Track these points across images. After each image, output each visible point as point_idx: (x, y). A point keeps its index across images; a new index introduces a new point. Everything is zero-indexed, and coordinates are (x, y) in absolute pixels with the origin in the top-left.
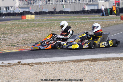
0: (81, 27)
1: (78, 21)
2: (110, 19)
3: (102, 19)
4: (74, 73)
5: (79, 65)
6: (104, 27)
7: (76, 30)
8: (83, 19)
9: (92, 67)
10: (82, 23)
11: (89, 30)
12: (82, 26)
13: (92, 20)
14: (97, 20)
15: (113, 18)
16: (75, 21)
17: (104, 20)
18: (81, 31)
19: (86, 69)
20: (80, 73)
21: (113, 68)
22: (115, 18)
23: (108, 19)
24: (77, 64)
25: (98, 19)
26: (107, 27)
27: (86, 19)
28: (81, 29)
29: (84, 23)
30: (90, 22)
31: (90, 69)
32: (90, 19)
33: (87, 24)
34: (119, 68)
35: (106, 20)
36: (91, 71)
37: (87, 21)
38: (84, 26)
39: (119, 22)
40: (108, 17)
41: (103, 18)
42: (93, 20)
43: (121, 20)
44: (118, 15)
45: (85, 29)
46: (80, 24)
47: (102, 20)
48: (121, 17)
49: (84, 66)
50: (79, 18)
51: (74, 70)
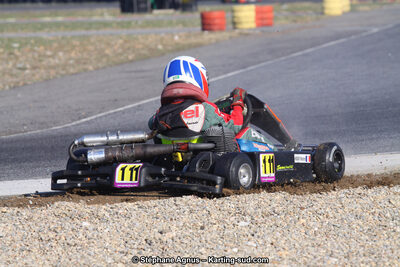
0: (35, 59)
1: (22, 34)
2: (158, 24)
3: (121, 25)
4: (10, 253)
5: (30, 218)
6: (131, 61)
7: (15, 71)
8: (44, 26)
9: (86, 224)
10: (39, 41)
11: (72, 70)
12: (42, 56)
13: (83, 32)
14: (101, 31)
15: (170, 23)
16: (12, 35)
17: (131, 31)
18: (37, 76)
19: (62, 234)
20: (35, 250)
21: (174, 228)
22: (177, 24)
23: (148, 24)
24: (25, 213)
25: (106, 25)
26: (143, 58)
27: (58, 25)
28: (34, 68)
29: (47, 44)
30: (73, 37)
31: (81, 236)
32: (74, 26)
33: (61, 48)
34: (202, 228)
35: (139, 30)
36: (85, 241)
37: (60, 33)
38: (49, 53)
39: (193, 40)
40: (148, 16)
41: (129, 23)
42: (87, 29)
43: (204, 29)
44: (192, 11)
45: (53, 67)
46: (29, 47)
47: (124, 32)
48: (203, 17)
49: (54, 223)
50: (25, 20)
51: (9, 238)
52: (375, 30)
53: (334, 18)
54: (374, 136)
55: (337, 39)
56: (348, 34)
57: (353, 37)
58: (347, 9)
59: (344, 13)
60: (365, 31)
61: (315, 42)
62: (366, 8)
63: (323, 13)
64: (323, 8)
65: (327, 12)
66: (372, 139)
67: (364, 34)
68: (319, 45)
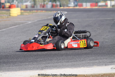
52: (30, 22)
53: (14, 17)
54: (27, 64)
55: (15, 26)
56: (19, 24)
57: (21, 25)
58: (19, 14)
59: (18, 15)
60: (26, 23)
61: (6, 27)
62: (27, 14)
63: (10, 15)
64: (10, 13)
65: (11, 15)
66: (26, 65)
67: (25, 24)
68: (8, 27)
